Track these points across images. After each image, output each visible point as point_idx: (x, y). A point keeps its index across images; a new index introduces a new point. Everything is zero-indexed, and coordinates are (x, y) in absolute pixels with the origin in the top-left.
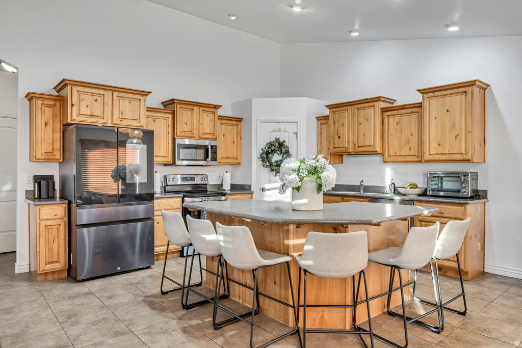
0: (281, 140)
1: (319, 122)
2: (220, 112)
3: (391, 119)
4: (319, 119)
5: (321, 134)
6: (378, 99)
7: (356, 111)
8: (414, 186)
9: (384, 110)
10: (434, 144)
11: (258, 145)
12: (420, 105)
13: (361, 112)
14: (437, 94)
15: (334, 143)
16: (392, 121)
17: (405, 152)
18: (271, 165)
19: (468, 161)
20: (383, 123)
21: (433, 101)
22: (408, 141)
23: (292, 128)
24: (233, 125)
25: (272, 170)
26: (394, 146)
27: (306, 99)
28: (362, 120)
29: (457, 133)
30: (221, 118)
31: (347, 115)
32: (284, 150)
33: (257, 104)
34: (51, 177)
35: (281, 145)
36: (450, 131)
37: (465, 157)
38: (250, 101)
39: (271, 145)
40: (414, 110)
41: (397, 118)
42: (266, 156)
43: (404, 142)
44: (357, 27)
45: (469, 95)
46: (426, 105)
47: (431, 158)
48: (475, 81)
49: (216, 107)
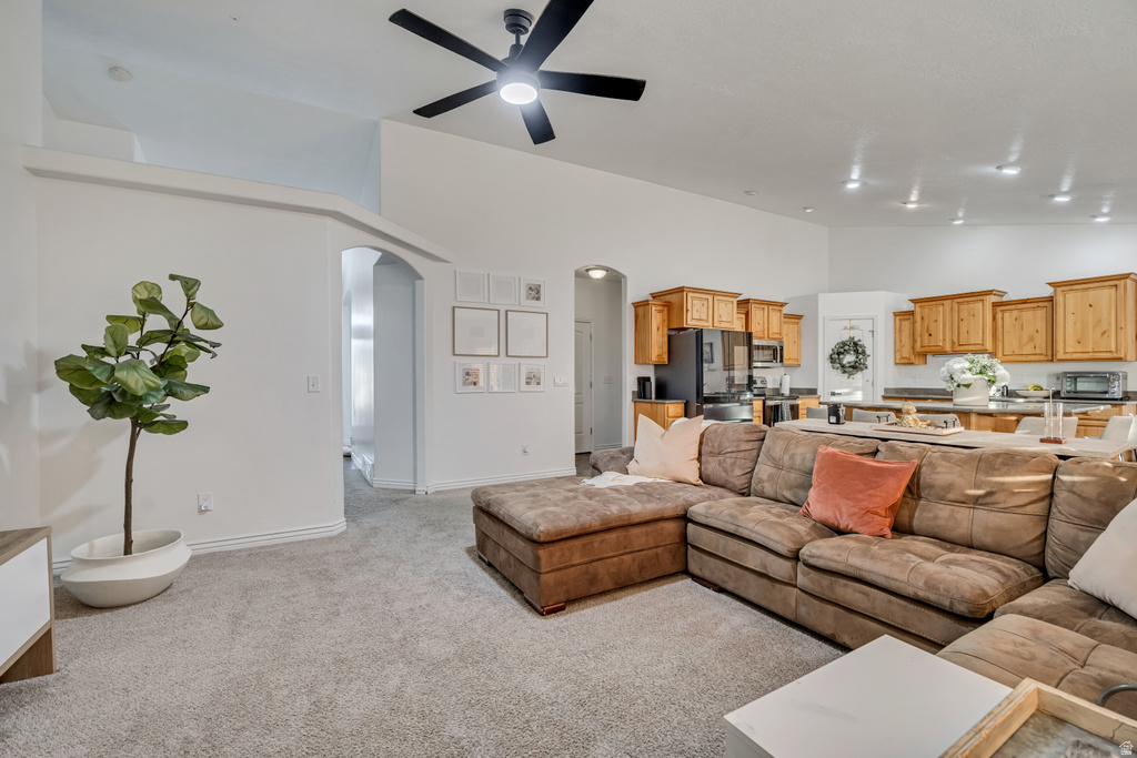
0: (856, 340)
1: (898, 318)
2: (785, 310)
3: (1007, 315)
4: (896, 314)
5: (900, 331)
6: (989, 293)
7: (956, 306)
8: (1039, 388)
9: (995, 305)
10: (1071, 341)
11: (826, 346)
12: (1051, 299)
13: (963, 307)
14: (1074, 287)
15: (922, 341)
16: (1008, 317)
17: (1028, 349)
18: (843, 366)
19: (1120, 359)
20: (994, 319)
21: (1070, 296)
22: (1031, 339)
23: (867, 326)
24: (794, 323)
25: (845, 372)
26: (1011, 343)
27: (884, 293)
28: (964, 315)
29: (1105, 328)
30: (787, 316)
31: (941, 311)
32: (860, 350)
33: (824, 299)
34: (648, 379)
35: (856, 344)
36: (1094, 327)
37: (1115, 355)
38: (815, 297)
39: (844, 344)
40: (1041, 304)
41: (1015, 314)
42: (836, 357)
43: (1025, 339)
44: (960, 215)
45: (1121, 290)
46: (1060, 299)
47: (1068, 356)
48: (1130, 274)
49: (782, 305)
